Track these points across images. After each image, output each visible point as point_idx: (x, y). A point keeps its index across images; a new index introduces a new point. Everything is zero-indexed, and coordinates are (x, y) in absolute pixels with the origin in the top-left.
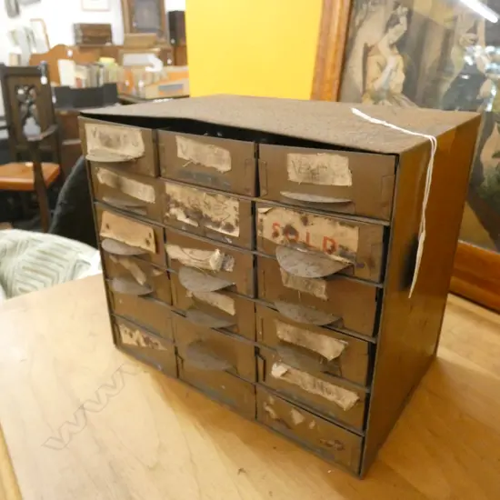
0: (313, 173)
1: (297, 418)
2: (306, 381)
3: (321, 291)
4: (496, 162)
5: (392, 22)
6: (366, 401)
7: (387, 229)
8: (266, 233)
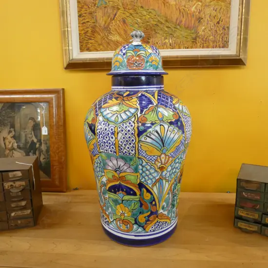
0: (14, 175)
1: (19, 222)
2: (19, 213)
3: (20, 194)
4: (44, 160)
5: (10, 132)
6: (33, 210)
7: (29, 180)
8: (6, 188)
